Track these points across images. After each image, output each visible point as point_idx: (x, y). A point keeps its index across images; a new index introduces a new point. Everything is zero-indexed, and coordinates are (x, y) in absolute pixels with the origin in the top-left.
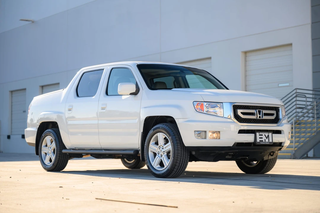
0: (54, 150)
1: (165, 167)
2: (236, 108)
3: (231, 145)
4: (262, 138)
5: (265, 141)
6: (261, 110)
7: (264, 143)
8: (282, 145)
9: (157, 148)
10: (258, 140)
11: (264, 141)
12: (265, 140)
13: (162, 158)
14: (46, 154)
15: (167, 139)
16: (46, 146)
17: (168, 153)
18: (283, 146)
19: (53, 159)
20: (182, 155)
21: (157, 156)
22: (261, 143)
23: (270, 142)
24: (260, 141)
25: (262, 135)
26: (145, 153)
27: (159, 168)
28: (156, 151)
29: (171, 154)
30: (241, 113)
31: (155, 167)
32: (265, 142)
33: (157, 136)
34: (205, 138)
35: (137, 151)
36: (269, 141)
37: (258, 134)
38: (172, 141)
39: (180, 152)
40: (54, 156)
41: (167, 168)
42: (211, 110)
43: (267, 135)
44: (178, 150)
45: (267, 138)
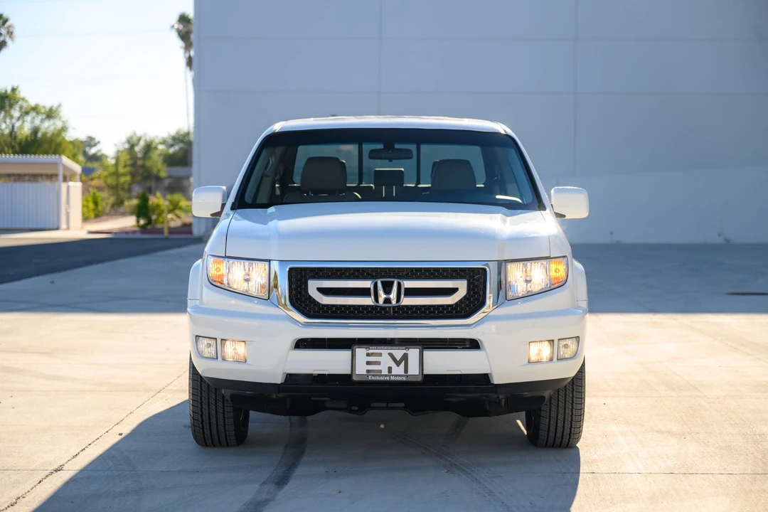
3: (279, 380)
4: (379, 364)
5: (389, 371)
6: (396, 281)
7: (382, 378)
8: (492, 382)
10: (362, 369)
11: (385, 372)
12: (390, 369)
18: (493, 385)
22: (371, 378)
23: (408, 376)
24: (368, 371)
25: (380, 355)
32: (390, 376)
34: (216, 357)
36: (406, 370)
37: (362, 351)
43: (398, 353)
45: (398, 363)
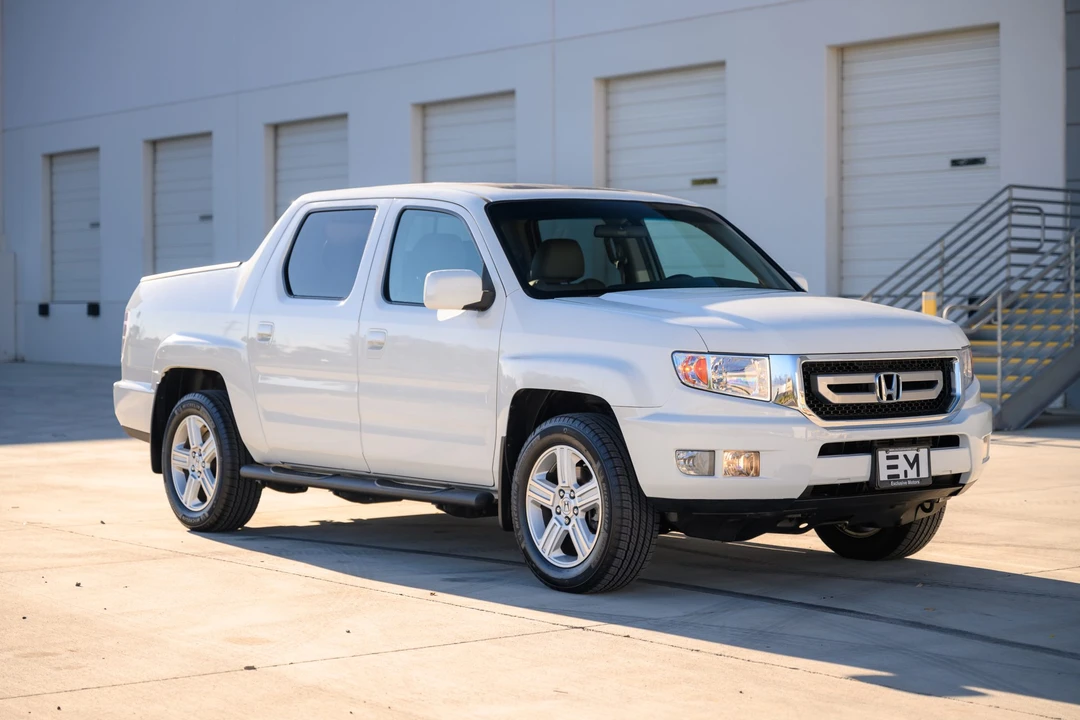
0: (213, 463)
1: (581, 558)
2: (811, 371)
3: (796, 494)
4: (897, 468)
5: (906, 476)
6: (895, 374)
7: (901, 484)
8: (961, 482)
9: (552, 494)
10: (884, 475)
11: (902, 477)
12: (906, 472)
13: (570, 528)
14: (186, 472)
15: (587, 467)
16: (187, 446)
17: (591, 513)
18: (963, 485)
19: (211, 491)
20: (636, 525)
21: (553, 521)
22: (893, 484)
23: (921, 480)
24: (889, 477)
25: (896, 457)
26: (514, 508)
27: (557, 558)
28: (550, 503)
29: (600, 517)
30: (830, 387)
31: (545, 555)
32: (907, 480)
33: (553, 457)
34: (712, 473)
35: (485, 495)
36: (918, 474)
37: (882, 455)
38: (602, 477)
39: (627, 513)
40: (213, 482)
41: (586, 564)
42: (730, 378)
43: (911, 454)
44: (622, 508)
45: (911, 466)
